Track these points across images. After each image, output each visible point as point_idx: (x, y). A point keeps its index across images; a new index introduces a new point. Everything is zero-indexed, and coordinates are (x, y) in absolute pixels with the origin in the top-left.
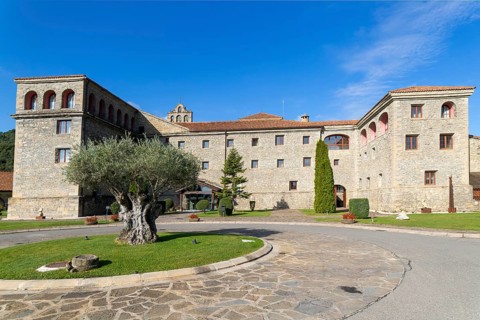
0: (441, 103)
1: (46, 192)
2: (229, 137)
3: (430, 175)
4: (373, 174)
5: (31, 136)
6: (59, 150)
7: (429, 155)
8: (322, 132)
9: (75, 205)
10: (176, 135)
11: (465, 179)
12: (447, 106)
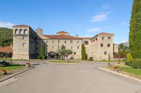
0: (108, 37)
1: (21, 53)
2: (59, 41)
3: (105, 53)
4: (94, 51)
5: (17, 40)
6: (23, 43)
7: (105, 48)
8: (82, 40)
9: (28, 57)
10: (46, 39)
11: (112, 54)
12: (109, 38)
